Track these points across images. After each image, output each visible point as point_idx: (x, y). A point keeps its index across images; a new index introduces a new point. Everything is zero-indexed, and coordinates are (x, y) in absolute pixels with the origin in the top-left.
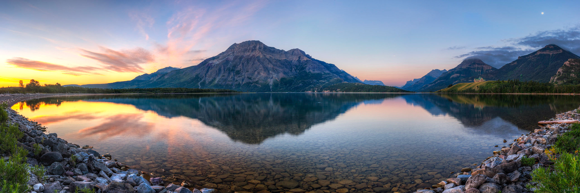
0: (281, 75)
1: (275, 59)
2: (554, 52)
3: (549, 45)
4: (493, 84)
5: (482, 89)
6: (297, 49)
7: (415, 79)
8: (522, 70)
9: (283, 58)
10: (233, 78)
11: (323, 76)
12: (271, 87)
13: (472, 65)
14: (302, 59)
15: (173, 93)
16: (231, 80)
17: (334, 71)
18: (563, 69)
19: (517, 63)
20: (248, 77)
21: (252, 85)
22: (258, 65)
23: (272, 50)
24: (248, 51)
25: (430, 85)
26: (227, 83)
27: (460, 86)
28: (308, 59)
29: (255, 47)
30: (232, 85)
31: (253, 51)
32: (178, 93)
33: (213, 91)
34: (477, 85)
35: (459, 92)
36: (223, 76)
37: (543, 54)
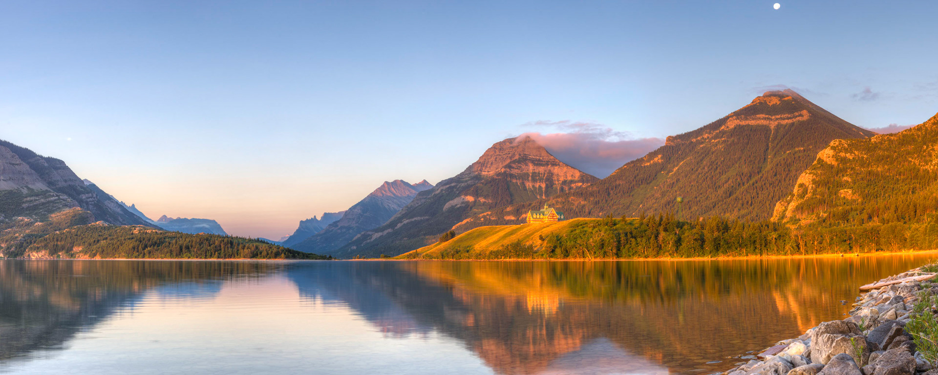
2: (784, 119)
3: (764, 96)
4: (590, 230)
5: (555, 247)
7: (326, 215)
8: (678, 180)
11: (27, 202)
13: (514, 165)
17: (62, 184)
18: (814, 174)
19: (662, 158)
25: (377, 235)
27: (481, 236)
34: (539, 234)
35: (479, 256)
37: (748, 125)
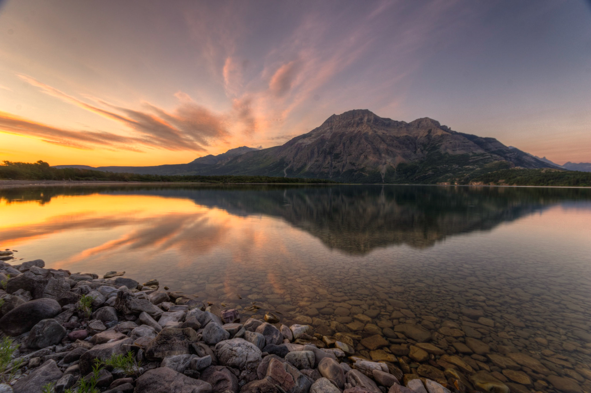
0: (399, 159)
1: (390, 136)
6: (426, 118)
9: (403, 134)
10: (330, 163)
12: (383, 177)
14: (434, 133)
15: (249, 182)
16: (327, 166)
20: (350, 163)
21: (356, 173)
22: (365, 146)
23: (387, 122)
24: (351, 125)
26: (321, 171)
28: (445, 133)
29: (362, 119)
30: (328, 173)
31: (358, 125)
32: (256, 184)
33: (303, 181)
36: (317, 161)
